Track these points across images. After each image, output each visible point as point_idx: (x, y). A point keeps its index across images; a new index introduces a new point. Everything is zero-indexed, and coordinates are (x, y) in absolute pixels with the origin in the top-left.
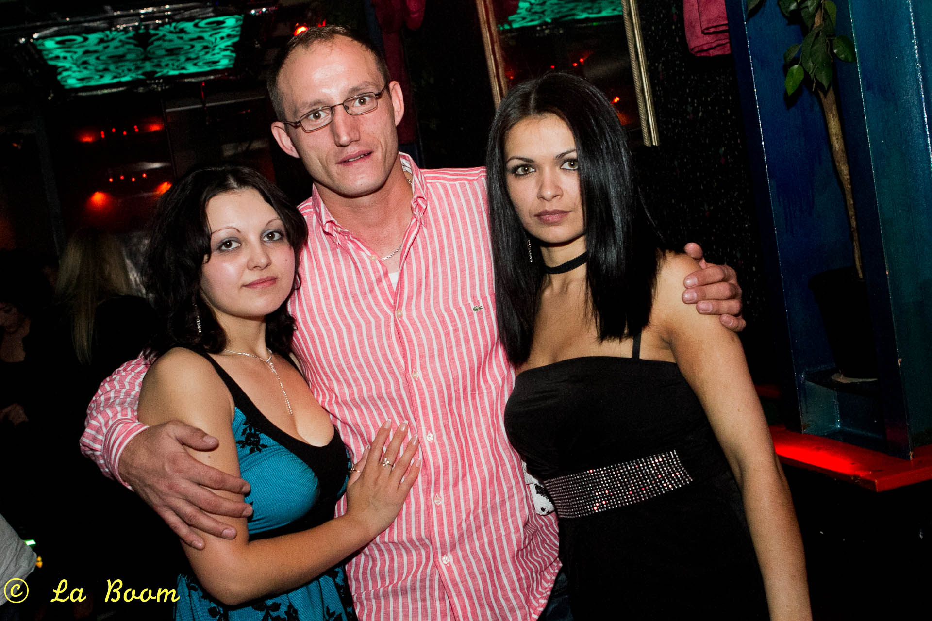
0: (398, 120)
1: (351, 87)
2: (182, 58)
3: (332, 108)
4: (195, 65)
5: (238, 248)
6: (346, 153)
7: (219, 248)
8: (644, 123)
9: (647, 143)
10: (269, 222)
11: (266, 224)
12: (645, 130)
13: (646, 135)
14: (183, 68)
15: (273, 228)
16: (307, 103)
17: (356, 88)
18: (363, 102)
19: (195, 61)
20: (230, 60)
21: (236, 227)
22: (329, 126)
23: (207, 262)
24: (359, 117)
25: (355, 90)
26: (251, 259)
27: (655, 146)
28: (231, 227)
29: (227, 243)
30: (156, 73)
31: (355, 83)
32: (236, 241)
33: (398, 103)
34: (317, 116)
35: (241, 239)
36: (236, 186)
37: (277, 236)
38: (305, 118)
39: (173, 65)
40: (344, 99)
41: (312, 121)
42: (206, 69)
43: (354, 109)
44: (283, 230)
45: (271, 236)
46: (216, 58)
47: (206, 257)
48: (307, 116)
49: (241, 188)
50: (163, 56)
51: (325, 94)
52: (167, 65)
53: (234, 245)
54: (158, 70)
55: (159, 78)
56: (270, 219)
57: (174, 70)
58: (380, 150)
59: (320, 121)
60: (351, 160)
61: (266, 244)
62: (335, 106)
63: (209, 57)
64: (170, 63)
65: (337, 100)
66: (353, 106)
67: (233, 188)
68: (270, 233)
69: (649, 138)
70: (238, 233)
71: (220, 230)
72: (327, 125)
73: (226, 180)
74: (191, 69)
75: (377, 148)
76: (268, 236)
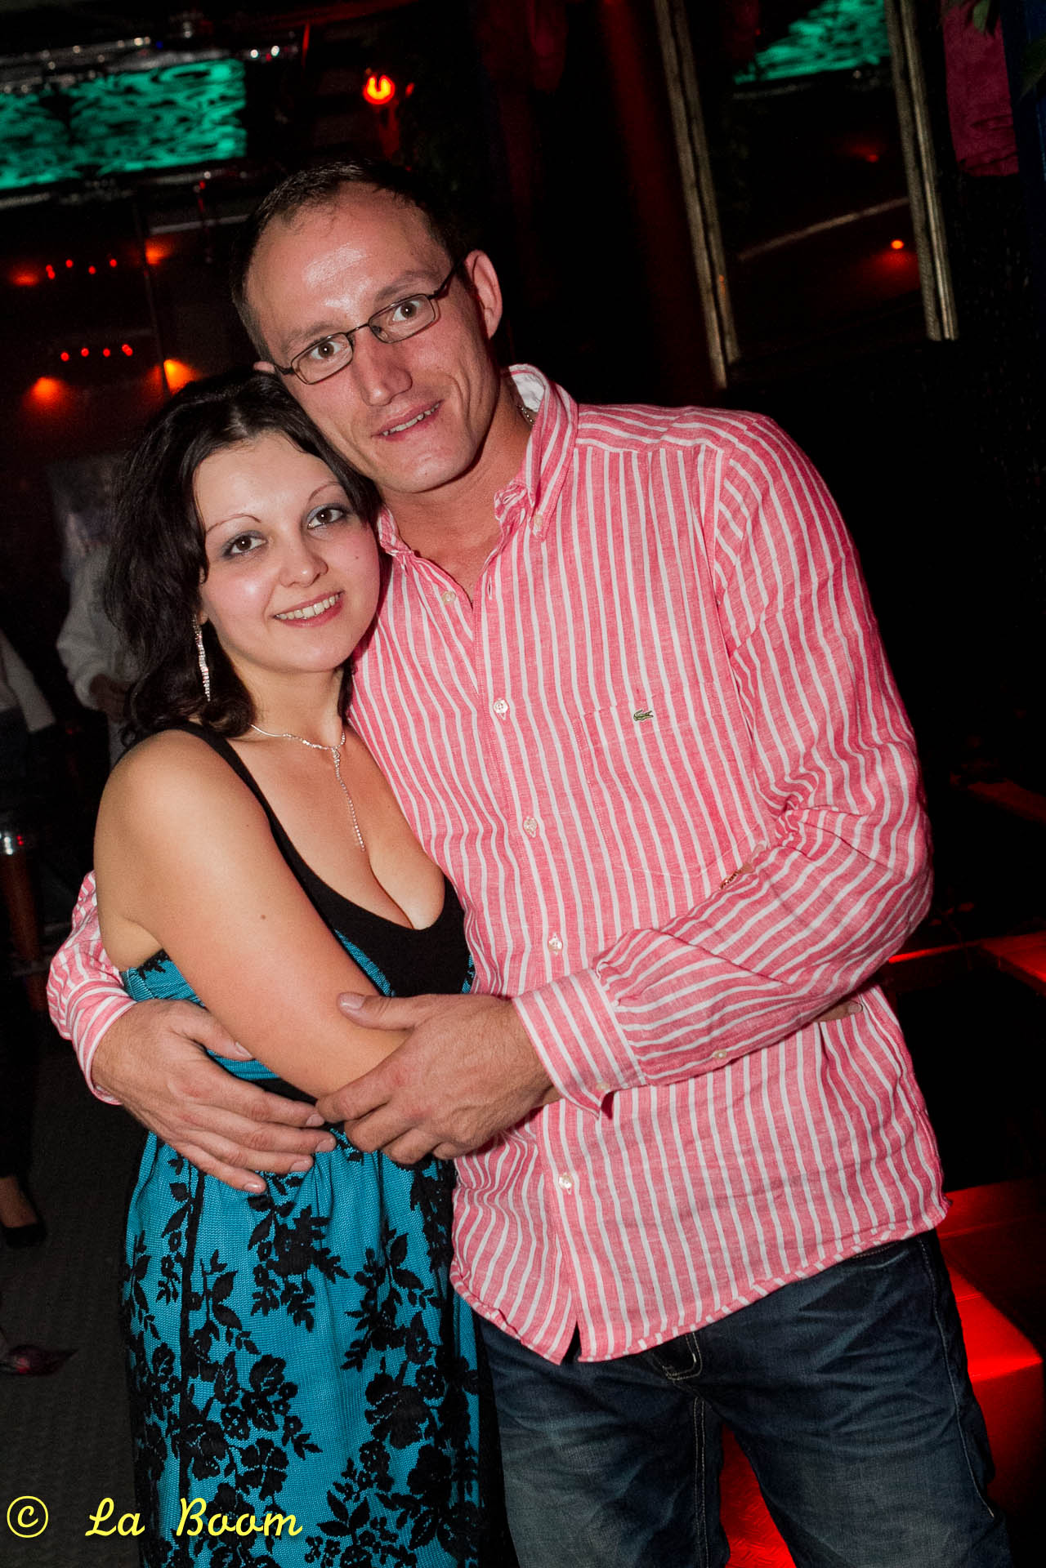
0: (492, 323)
1: (378, 289)
2: (144, 141)
3: (350, 335)
4: (172, 151)
5: (262, 548)
6: (385, 416)
7: (228, 554)
8: (927, 294)
9: (934, 334)
10: (315, 493)
11: (308, 497)
12: (930, 308)
13: (931, 319)
14: (149, 158)
15: (325, 502)
16: (300, 332)
17: (390, 288)
18: (409, 312)
19: (170, 145)
20: (237, 142)
21: (253, 513)
22: (349, 367)
23: (205, 581)
24: (404, 342)
25: (386, 292)
26: (285, 571)
27: (950, 340)
28: (242, 515)
29: (243, 541)
30: (99, 167)
31: (385, 280)
32: (256, 538)
33: (488, 291)
34: (326, 349)
35: (265, 533)
36: (244, 431)
37: (335, 514)
38: (305, 356)
39: (129, 152)
40: (370, 315)
41: (317, 361)
42: (194, 158)
43: (393, 329)
44: (345, 501)
45: (324, 515)
46: (209, 138)
47: (202, 571)
48: (306, 353)
49: (254, 435)
50: (104, 137)
51: (331, 311)
52: (117, 153)
53: (255, 543)
54: (102, 161)
55: (108, 176)
56: (316, 488)
57: (132, 160)
58: (455, 394)
59: (332, 361)
60: (400, 428)
61: (313, 533)
62: (355, 330)
63: (194, 137)
64: (123, 148)
65: (357, 319)
66: (391, 323)
67: (241, 437)
68: (323, 511)
69: (938, 324)
70: (256, 523)
71: (223, 522)
72: (346, 366)
73: (226, 420)
74: (166, 160)
75: (449, 392)
76: (318, 516)
